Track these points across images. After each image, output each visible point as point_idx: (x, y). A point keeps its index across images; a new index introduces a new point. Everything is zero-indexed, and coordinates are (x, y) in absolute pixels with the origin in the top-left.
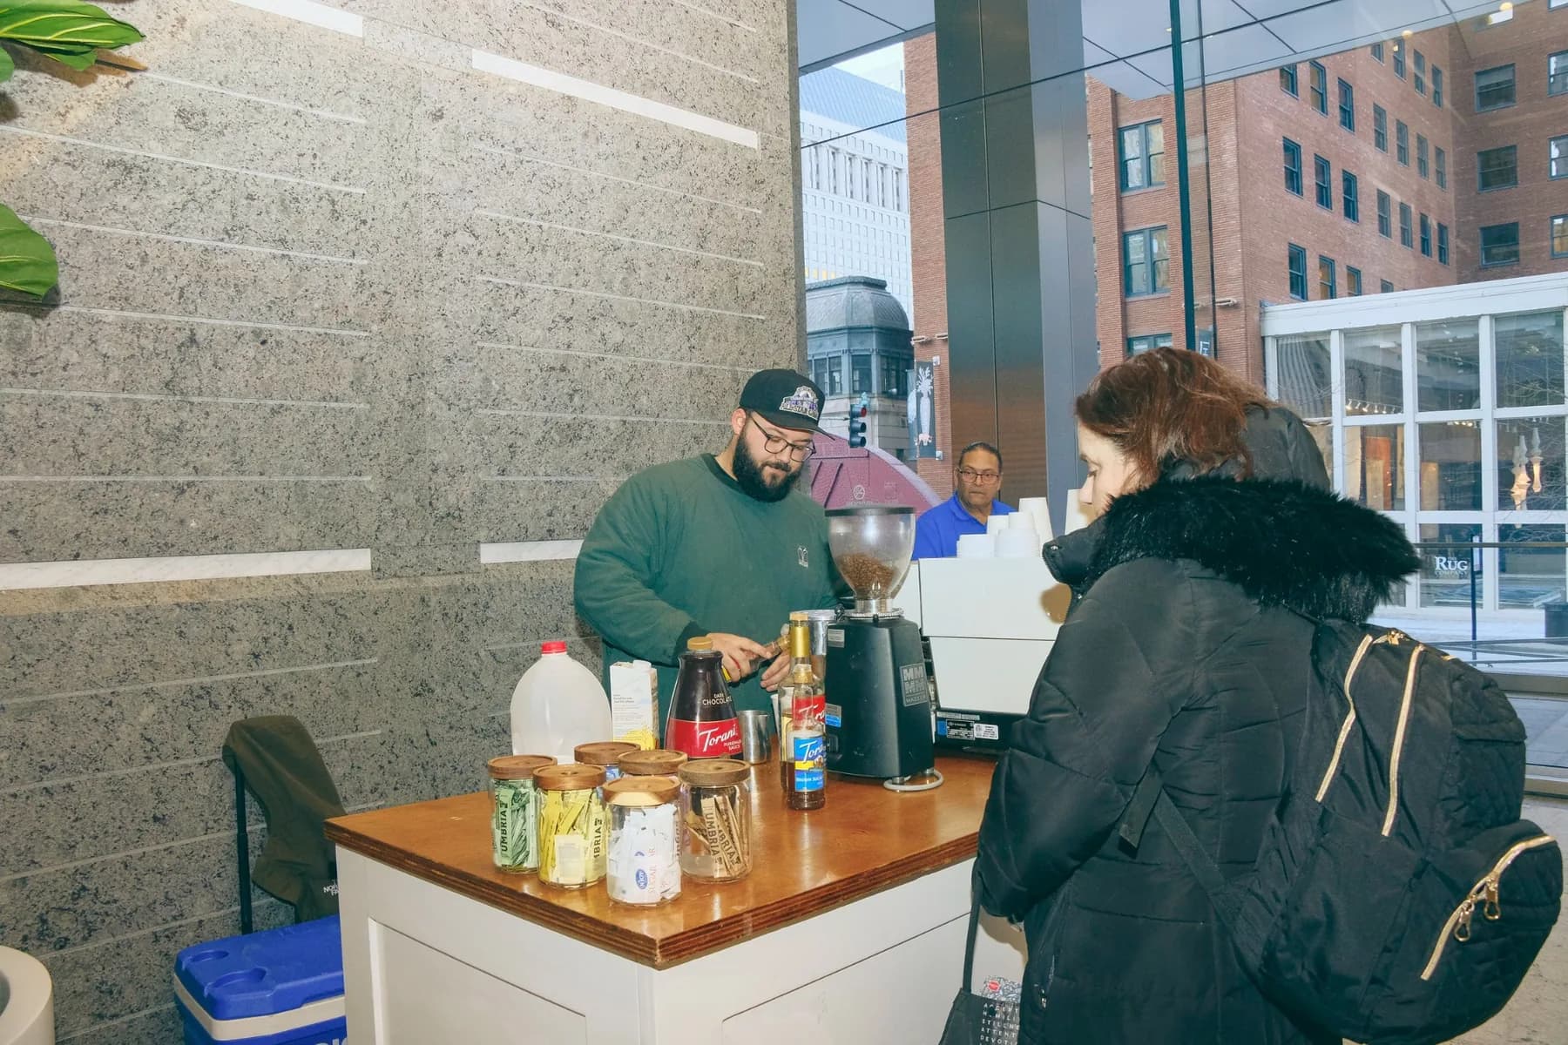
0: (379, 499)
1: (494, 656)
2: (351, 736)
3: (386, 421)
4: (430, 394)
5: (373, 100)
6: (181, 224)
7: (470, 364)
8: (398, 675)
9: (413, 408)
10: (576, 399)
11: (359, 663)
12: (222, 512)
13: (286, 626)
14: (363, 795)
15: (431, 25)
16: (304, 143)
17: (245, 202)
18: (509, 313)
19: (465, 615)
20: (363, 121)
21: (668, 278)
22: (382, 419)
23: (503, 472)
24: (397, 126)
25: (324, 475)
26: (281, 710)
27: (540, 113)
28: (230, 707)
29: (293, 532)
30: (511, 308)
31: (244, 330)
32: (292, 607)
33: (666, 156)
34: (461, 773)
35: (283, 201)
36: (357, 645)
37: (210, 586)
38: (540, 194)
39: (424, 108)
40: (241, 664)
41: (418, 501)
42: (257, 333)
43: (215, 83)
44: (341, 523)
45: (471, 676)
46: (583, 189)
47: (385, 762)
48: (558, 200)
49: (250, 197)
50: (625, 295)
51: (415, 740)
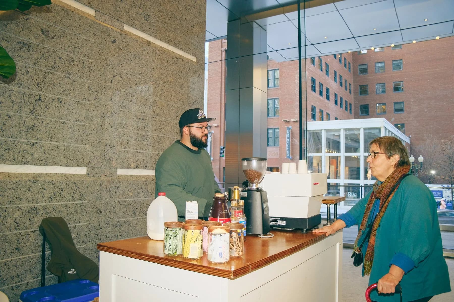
0: (90, 153)
1: (119, 202)
2: (77, 225)
3: (94, 130)
4: (106, 123)
5: (96, 35)
6: (39, 63)
7: (118, 115)
8: (92, 206)
9: (101, 126)
10: (146, 128)
11: (81, 202)
12: (44, 153)
13: (61, 189)
14: (80, 243)
15: (114, 15)
16: (76, 44)
17: (58, 59)
18: (129, 101)
19: (112, 190)
20: (93, 40)
21: (172, 96)
22: (92, 129)
23: (125, 148)
24: (103, 43)
25: (75, 144)
26: (58, 215)
27: (141, 45)
28: (42, 214)
29: (65, 161)
30: (130, 100)
31: (55, 98)
32: (63, 183)
33: (173, 61)
34: (108, 238)
35: (69, 61)
36: (81, 197)
37: (39, 175)
38: (140, 68)
39: (110, 39)
40: (47, 200)
41: (101, 154)
42: (59, 99)
43: (53, 23)
44: (79, 159)
45: (113, 208)
46: (151, 68)
47: (87, 233)
48: (144, 70)
49: (60, 58)
50: (160, 99)
51: (96, 227)
